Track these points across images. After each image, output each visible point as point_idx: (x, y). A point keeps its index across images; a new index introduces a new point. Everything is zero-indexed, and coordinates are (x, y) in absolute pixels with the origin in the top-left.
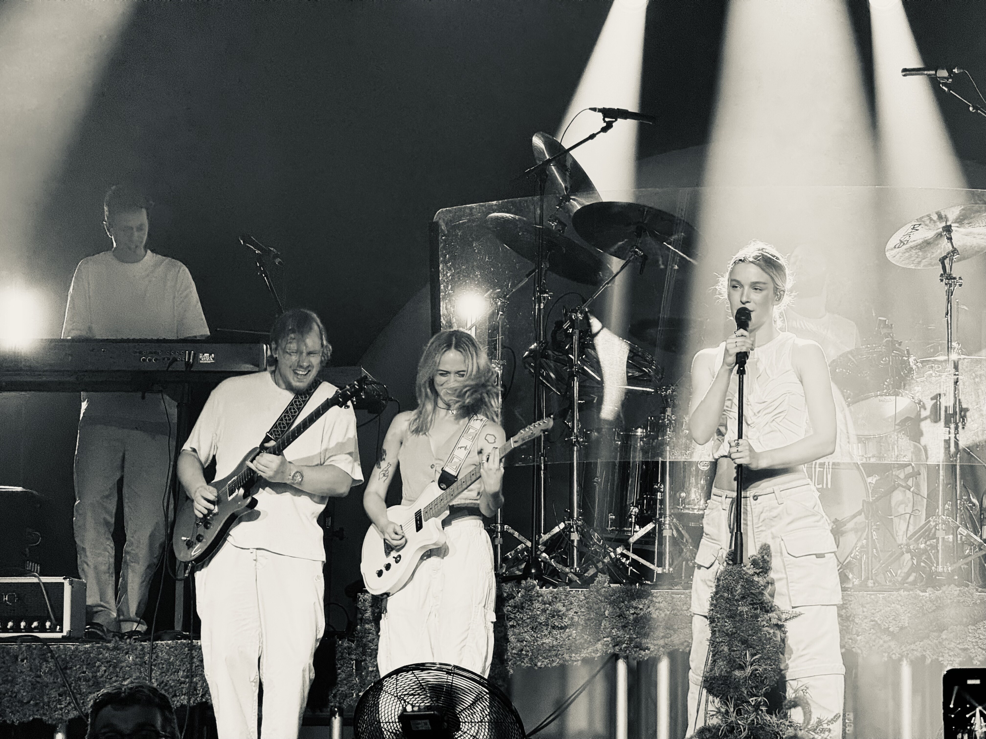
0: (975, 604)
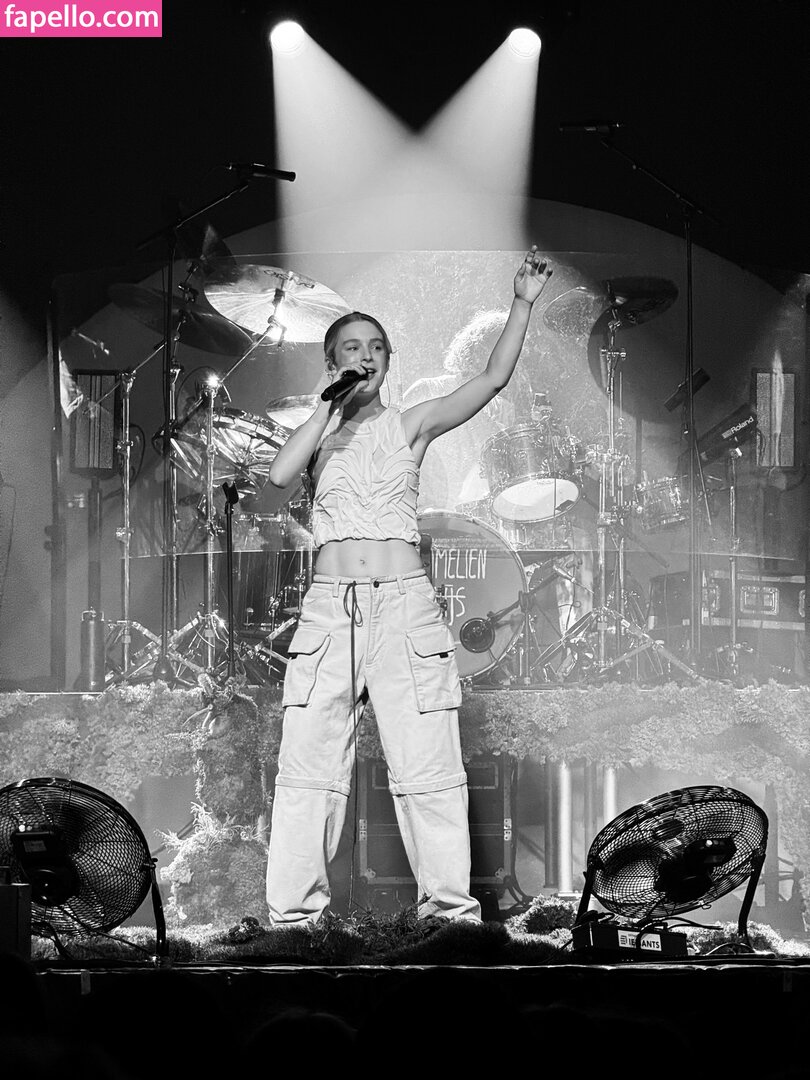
0: (638, 702)
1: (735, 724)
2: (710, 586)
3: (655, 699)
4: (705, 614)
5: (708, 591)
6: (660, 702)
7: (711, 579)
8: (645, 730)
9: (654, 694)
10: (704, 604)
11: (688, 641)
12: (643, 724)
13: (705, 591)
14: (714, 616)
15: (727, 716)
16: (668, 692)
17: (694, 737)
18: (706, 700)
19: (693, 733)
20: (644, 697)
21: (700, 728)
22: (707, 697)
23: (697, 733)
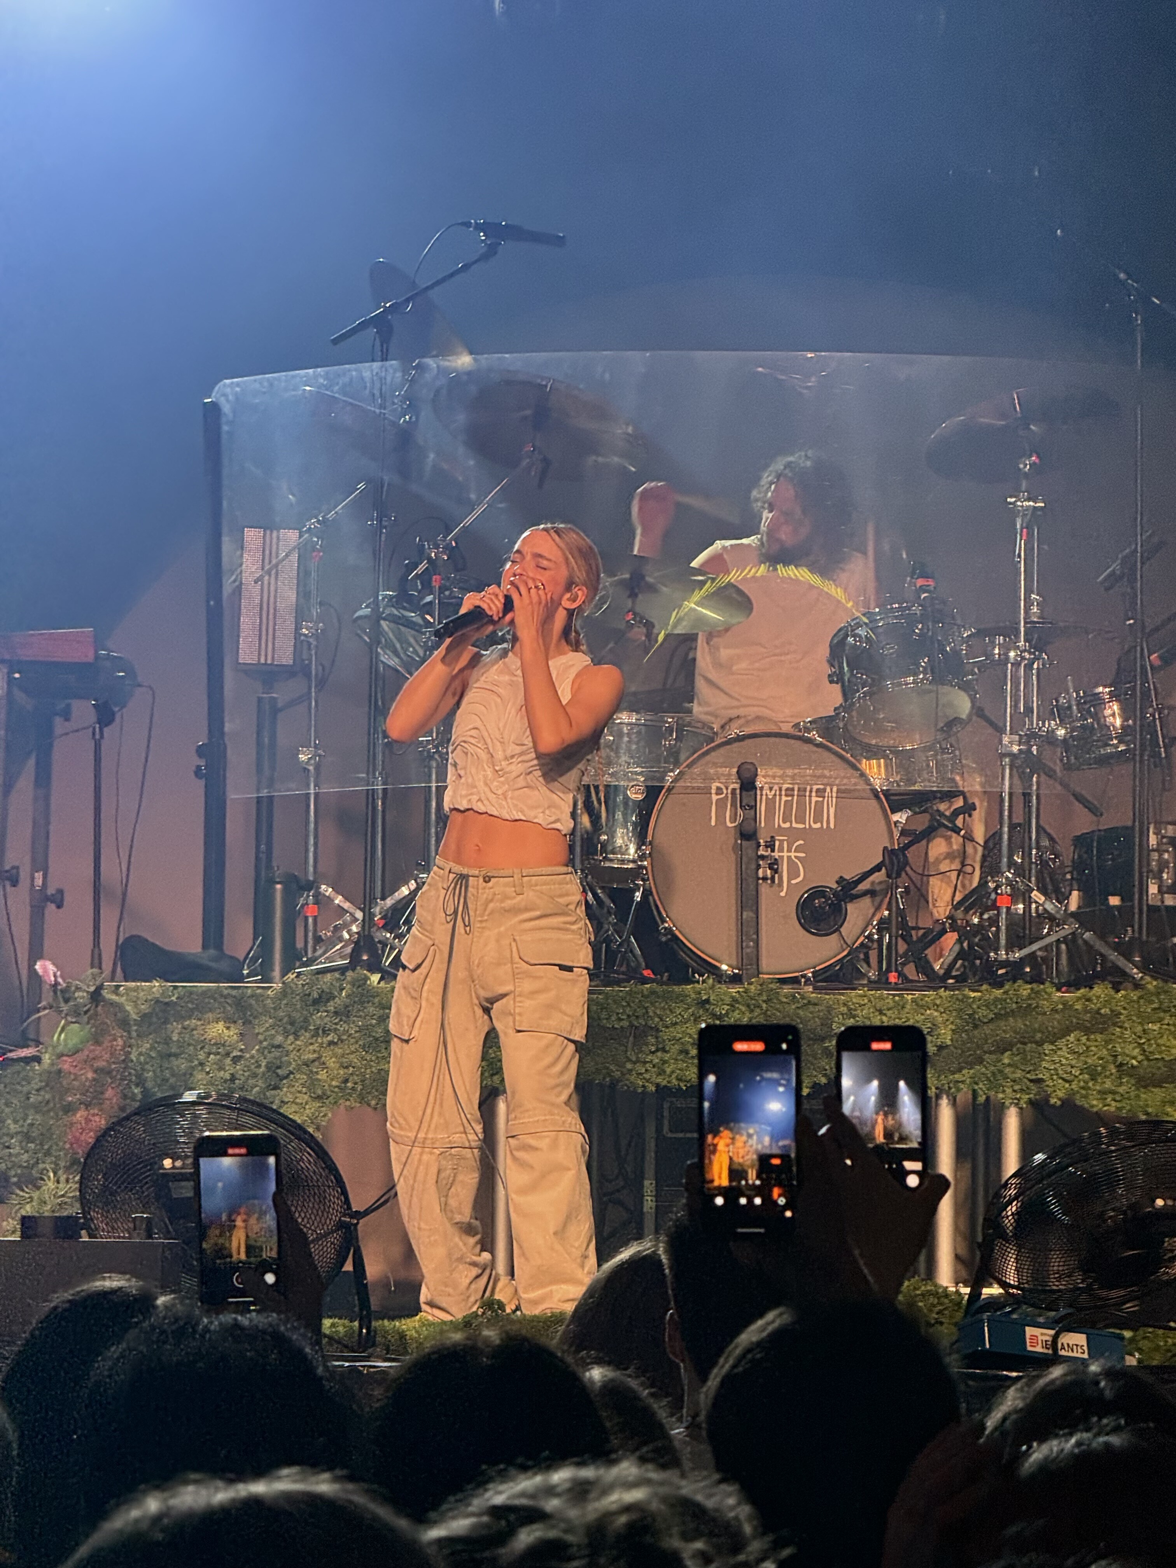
0: (1054, 1011)
2: (1162, 847)
3: (1078, 1006)
4: (1153, 888)
5: (1159, 856)
6: (1086, 1011)
7: (1162, 837)
8: (1064, 1052)
9: (1079, 999)
10: (1151, 874)
12: (1061, 1043)
13: (1154, 855)
14: (1167, 892)
16: (1098, 997)
17: (1134, 1062)
18: (1154, 1009)
19: (1134, 1058)
20: (1063, 1004)
21: (1144, 1051)
22: (1156, 1005)
23: (1140, 1058)
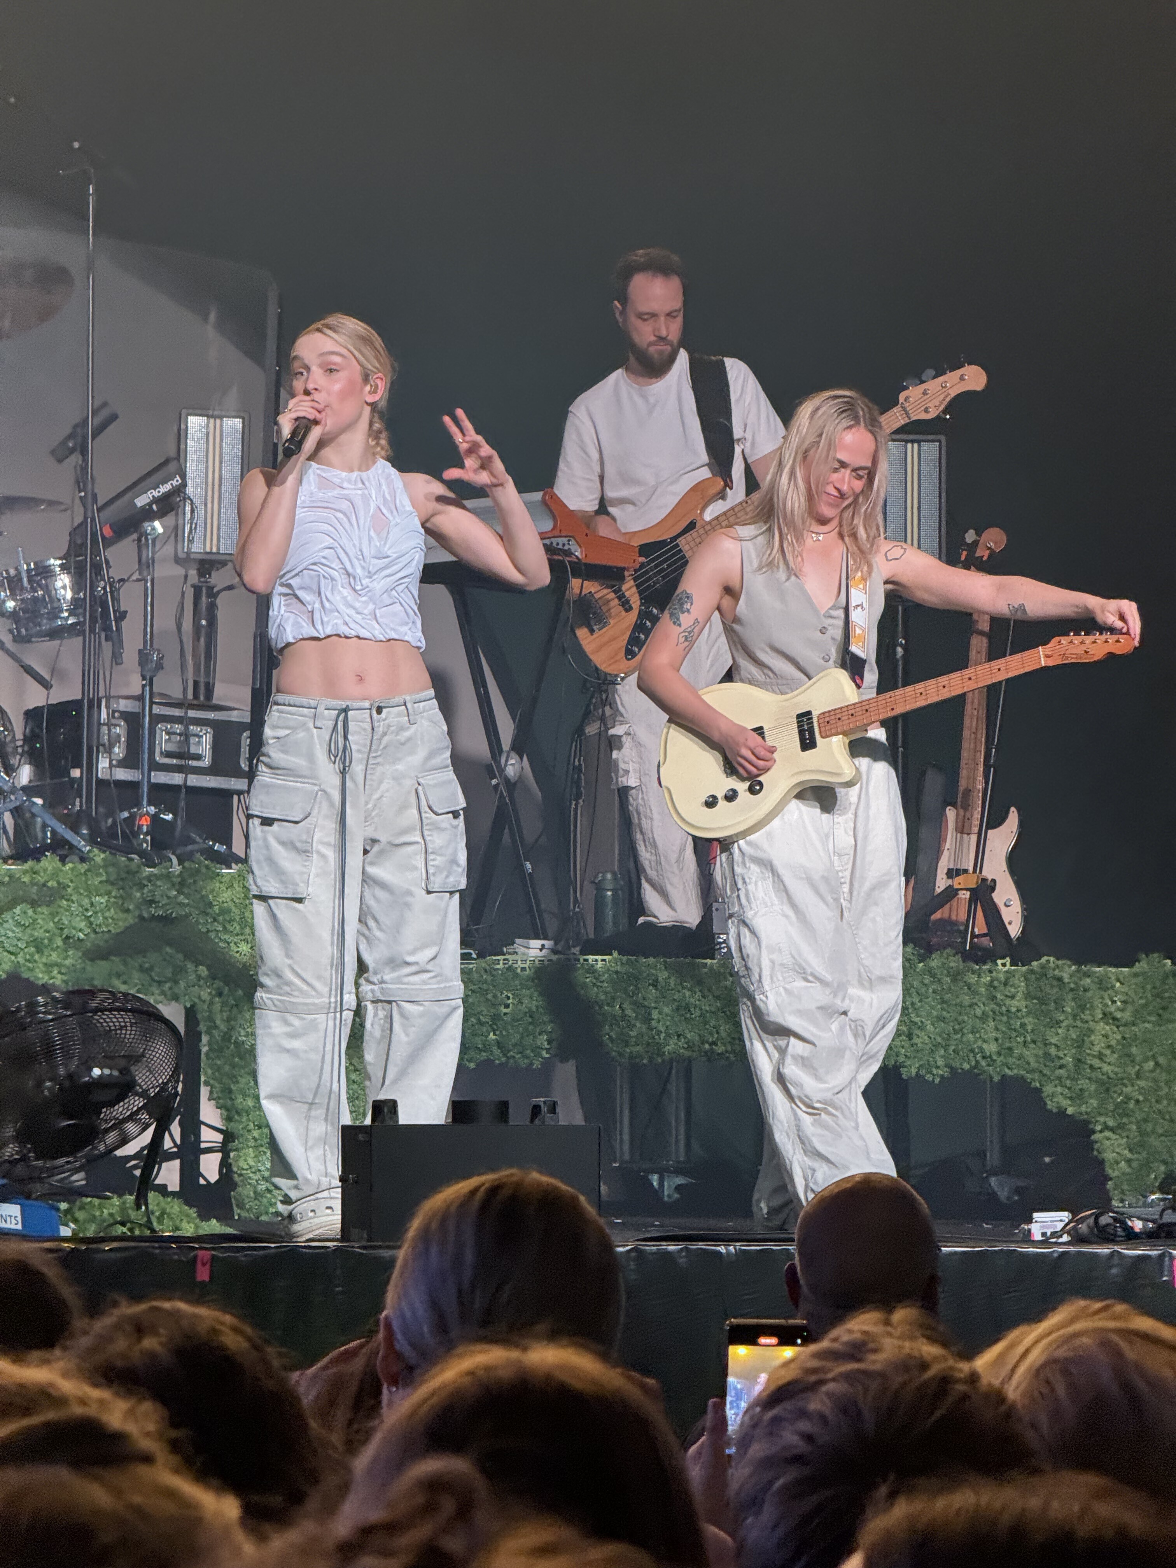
1: (142, 918)
2: (114, 721)
3: (26, 879)
4: (103, 763)
5: (109, 730)
6: (33, 884)
7: (114, 712)
8: (10, 925)
9: (25, 872)
10: (101, 748)
11: (78, 800)
12: (7, 916)
13: (105, 729)
14: (116, 766)
15: (131, 907)
16: (45, 870)
17: (82, 936)
18: (101, 882)
19: (80, 930)
20: (10, 877)
21: (91, 923)
22: (104, 878)
23: (87, 931)
